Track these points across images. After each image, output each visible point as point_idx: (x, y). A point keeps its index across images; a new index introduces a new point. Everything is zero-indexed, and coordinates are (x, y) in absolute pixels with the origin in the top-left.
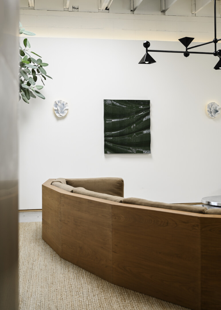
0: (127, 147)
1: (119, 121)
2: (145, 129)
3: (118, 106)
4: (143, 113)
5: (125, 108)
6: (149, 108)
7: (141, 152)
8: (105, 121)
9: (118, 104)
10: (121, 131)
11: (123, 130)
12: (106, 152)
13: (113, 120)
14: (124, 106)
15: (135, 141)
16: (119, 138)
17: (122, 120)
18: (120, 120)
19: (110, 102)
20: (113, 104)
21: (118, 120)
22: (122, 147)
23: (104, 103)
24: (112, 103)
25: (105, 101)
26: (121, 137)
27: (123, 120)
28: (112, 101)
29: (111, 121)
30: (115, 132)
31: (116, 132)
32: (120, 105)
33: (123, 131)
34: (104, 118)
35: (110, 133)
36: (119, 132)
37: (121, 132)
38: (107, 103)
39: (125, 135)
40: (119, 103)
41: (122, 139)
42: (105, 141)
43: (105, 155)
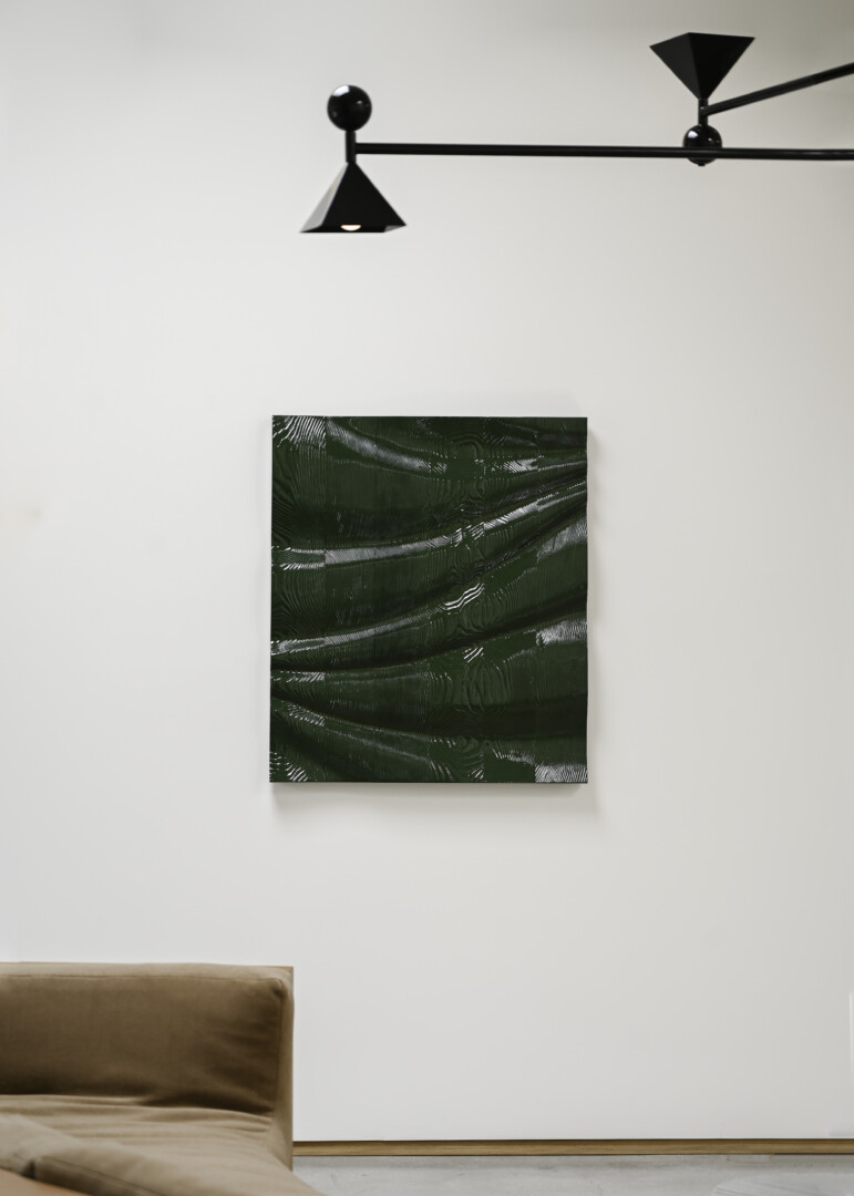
0: (424, 739)
1: (370, 560)
2: (549, 617)
3: (370, 459)
4: (540, 504)
5: (413, 471)
6: (581, 473)
7: (524, 776)
8: (277, 557)
9: (368, 446)
10: (389, 627)
11: (402, 623)
12: (278, 775)
13: (333, 557)
14: (406, 460)
15: (477, 700)
16: (372, 677)
17: (395, 557)
18: (382, 553)
19: (318, 430)
20: (334, 446)
21: (367, 553)
22: (390, 741)
23: (275, 441)
24: (329, 439)
25: (279, 422)
26: (385, 670)
27: (403, 556)
28: (330, 424)
29: (322, 558)
30: (346, 638)
31: (354, 636)
32: (382, 454)
33: (398, 629)
34: (275, 540)
35: (301, 645)
36: (370, 632)
37: (386, 633)
38: (294, 437)
39: (410, 658)
40: (375, 441)
41: (388, 680)
42: (278, 693)
43: (275, 792)
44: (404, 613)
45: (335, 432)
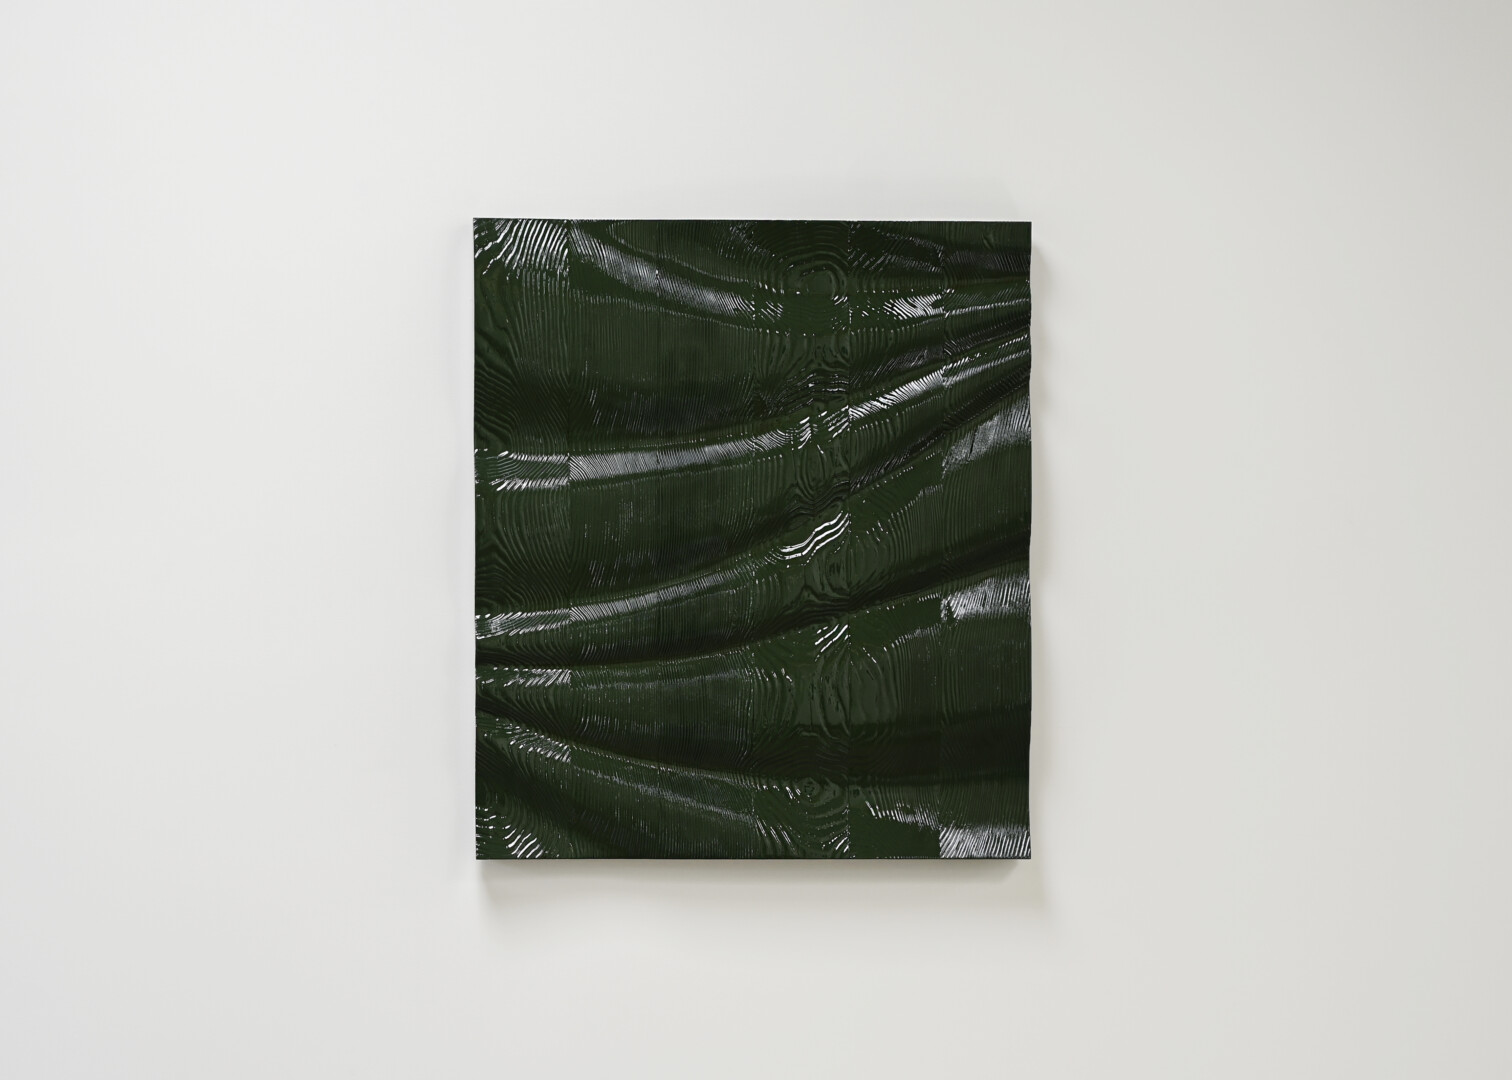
0: (747, 783)
1: (650, 474)
2: (963, 571)
3: (647, 296)
4: (947, 374)
5: (723, 316)
6: (1020, 320)
7: (920, 846)
8: (485, 469)
9: (645, 274)
10: (683, 590)
11: (706, 582)
12: (490, 847)
13: (583, 467)
14: (711, 297)
15: (837, 717)
16: (652, 678)
17: (693, 467)
18: (671, 461)
19: (554, 244)
20: (583, 272)
21: (644, 461)
22: (685, 787)
23: (479, 263)
24: (574, 259)
25: (485, 229)
26: (676, 664)
27: (707, 465)
28: (576, 234)
29: (565, 469)
30: (605, 609)
31: (622, 606)
32: (669, 285)
33: (699, 594)
34: (479, 439)
35: (529, 622)
36: (651, 598)
37: (677, 600)
38: (512, 257)
39: (721, 644)
40: (658, 264)
41: (684, 682)
42: (489, 705)
43: (485, 877)
44: (709, 566)
45: (585, 246)
